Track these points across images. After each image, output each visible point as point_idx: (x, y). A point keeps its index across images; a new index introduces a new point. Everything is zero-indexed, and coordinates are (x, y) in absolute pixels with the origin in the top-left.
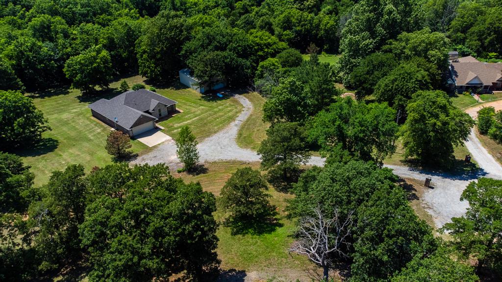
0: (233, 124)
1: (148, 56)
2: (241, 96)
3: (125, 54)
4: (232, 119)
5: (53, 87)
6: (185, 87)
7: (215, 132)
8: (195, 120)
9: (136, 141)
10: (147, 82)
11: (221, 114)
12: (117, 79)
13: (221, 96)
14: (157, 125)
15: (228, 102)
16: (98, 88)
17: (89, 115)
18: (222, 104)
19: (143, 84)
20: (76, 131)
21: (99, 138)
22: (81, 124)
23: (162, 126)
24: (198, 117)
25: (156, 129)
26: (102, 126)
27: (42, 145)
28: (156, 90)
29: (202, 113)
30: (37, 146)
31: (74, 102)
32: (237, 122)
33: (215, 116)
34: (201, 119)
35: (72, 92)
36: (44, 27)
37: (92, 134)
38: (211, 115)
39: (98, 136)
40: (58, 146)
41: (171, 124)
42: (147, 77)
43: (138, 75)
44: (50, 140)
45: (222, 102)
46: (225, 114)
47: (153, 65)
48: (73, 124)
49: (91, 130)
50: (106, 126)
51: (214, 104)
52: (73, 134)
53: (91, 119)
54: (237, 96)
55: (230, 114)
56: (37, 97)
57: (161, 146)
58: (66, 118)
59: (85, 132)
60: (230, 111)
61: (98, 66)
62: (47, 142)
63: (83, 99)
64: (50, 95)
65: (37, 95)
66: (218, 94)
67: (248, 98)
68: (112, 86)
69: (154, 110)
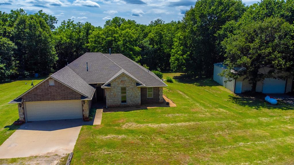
8: (181, 126)
15: (288, 115)
38: (229, 128)
41: (122, 121)
45: (273, 112)
69: (109, 85)
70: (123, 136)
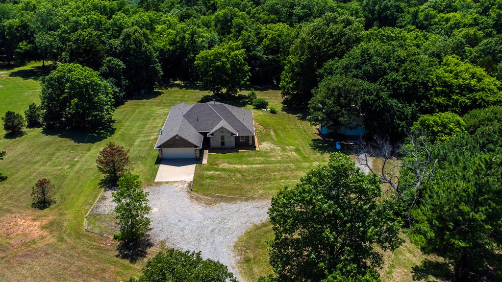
2: (370, 159)
7: (248, 199)
8: (255, 168)
9: (157, 166)
14: (206, 155)
20: (139, 130)
21: (139, 147)
23: (209, 159)
24: (262, 166)
25: (196, 161)
29: (279, 162)
33: (288, 174)
34: (263, 170)
37: (143, 139)
38: (285, 169)
39: (143, 144)
41: (220, 162)
44: (113, 130)
48: (150, 121)
51: (316, 155)
52: (133, 132)
54: (364, 156)
57: (164, 186)
59: (143, 134)
65: (183, 85)
67: (375, 165)
69: (212, 135)
70: (219, 173)
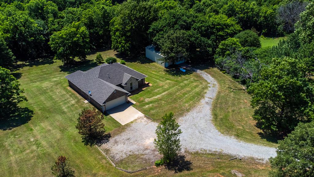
0: (203, 101)
1: (120, 34)
2: (203, 72)
3: (101, 32)
4: (200, 95)
5: (42, 57)
6: (150, 61)
7: (188, 111)
8: (164, 95)
9: (108, 116)
10: (118, 56)
11: (188, 89)
12: (93, 52)
13: (184, 71)
14: (129, 99)
15: (191, 77)
16: (77, 59)
17: (66, 85)
18: (186, 78)
19: (115, 57)
20: (51, 102)
21: (72, 111)
22: (58, 93)
23: (134, 100)
24: (167, 92)
25: (128, 104)
26: (76, 97)
27: (16, 116)
28: (126, 63)
29: (170, 88)
30: (12, 116)
31: (56, 71)
32: (207, 99)
33: (183, 91)
34: (170, 94)
35: (56, 62)
36: (39, 9)
37: (67, 106)
38: (178, 90)
39: (72, 108)
40: (32, 118)
41: (142, 99)
42: (117, 52)
43: (111, 49)
44: (26, 110)
45: (186, 77)
46: (192, 89)
47: (123, 41)
48: (50, 93)
49: (66, 101)
50: (80, 97)
51: (179, 78)
52: (48, 104)
53: (67, 89)
54: (199, 72)
55: (197, 90)
56: (26, 66)
57: (133, 125)
58: (46, 87)
59: (60, 103)
60: (196, 86)
61: (78, 40)
62: (22, 112)
63: (64, 69)
64: (38, 64)
65: (28, 64)
66: (181, 69)
67: (209, 74)
68: (88, 58)
69: (126, 84)
70: (151, 104)
